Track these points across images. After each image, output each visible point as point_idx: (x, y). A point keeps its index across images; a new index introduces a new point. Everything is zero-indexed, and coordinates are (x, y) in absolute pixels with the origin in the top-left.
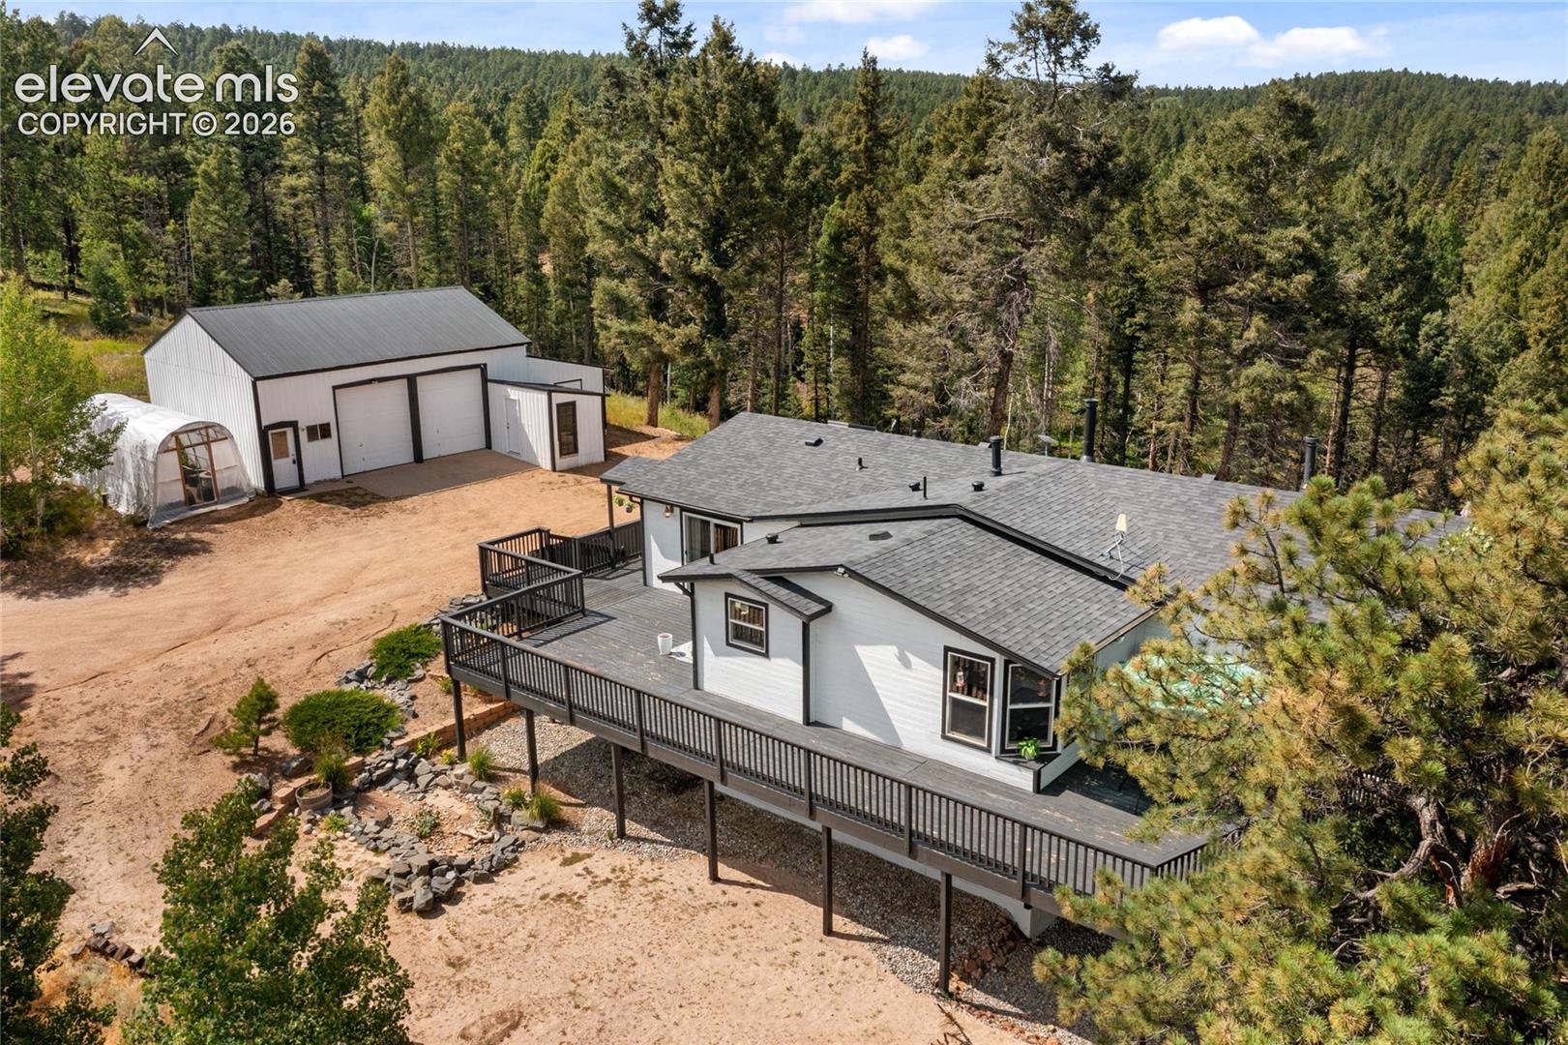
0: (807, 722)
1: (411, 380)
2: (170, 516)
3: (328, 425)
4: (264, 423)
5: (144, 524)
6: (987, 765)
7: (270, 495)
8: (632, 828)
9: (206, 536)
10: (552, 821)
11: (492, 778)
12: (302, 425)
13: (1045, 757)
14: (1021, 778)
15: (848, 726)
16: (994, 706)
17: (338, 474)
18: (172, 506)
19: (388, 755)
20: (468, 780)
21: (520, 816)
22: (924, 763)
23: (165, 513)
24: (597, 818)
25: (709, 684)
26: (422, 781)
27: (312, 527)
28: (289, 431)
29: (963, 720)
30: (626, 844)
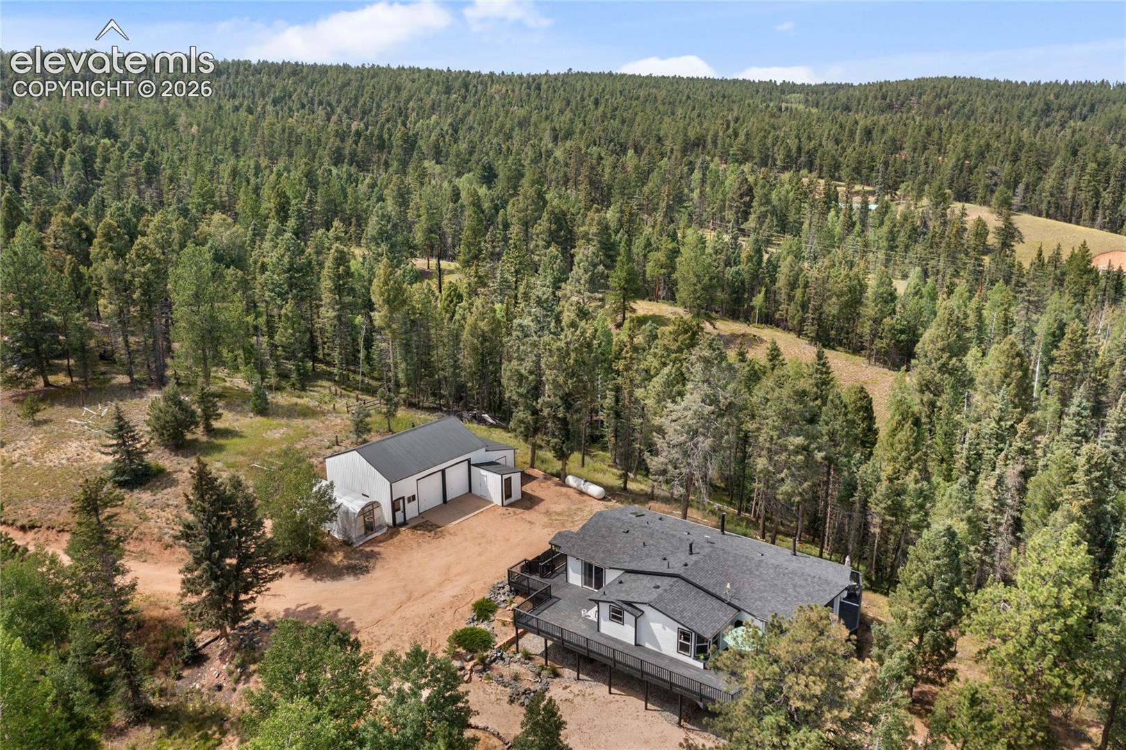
0: (636, 645)
3: (415, 495)
4: (393, 499)
5: (351, 544)
6: (691, 661)
7: (395, 527)
8: (581, 676)
9: (376, 549)
10: (556, 675)
11: (530, 659)
12: (406, 497)
13: (706, 659)
14: (700, 665)
15: (647, 645)
16: (692, 644)
17: (417, 514)
18: (360, 536)
19: (494, 651)
20: (522, 660)
21: (544, 673)
22: (672, 660)
24: (568, 673)
25: (603, 630)
26: (507, 660)
27: (419, 545)
28: (402, 501)
29: (683, 648)
30: (580, 682)
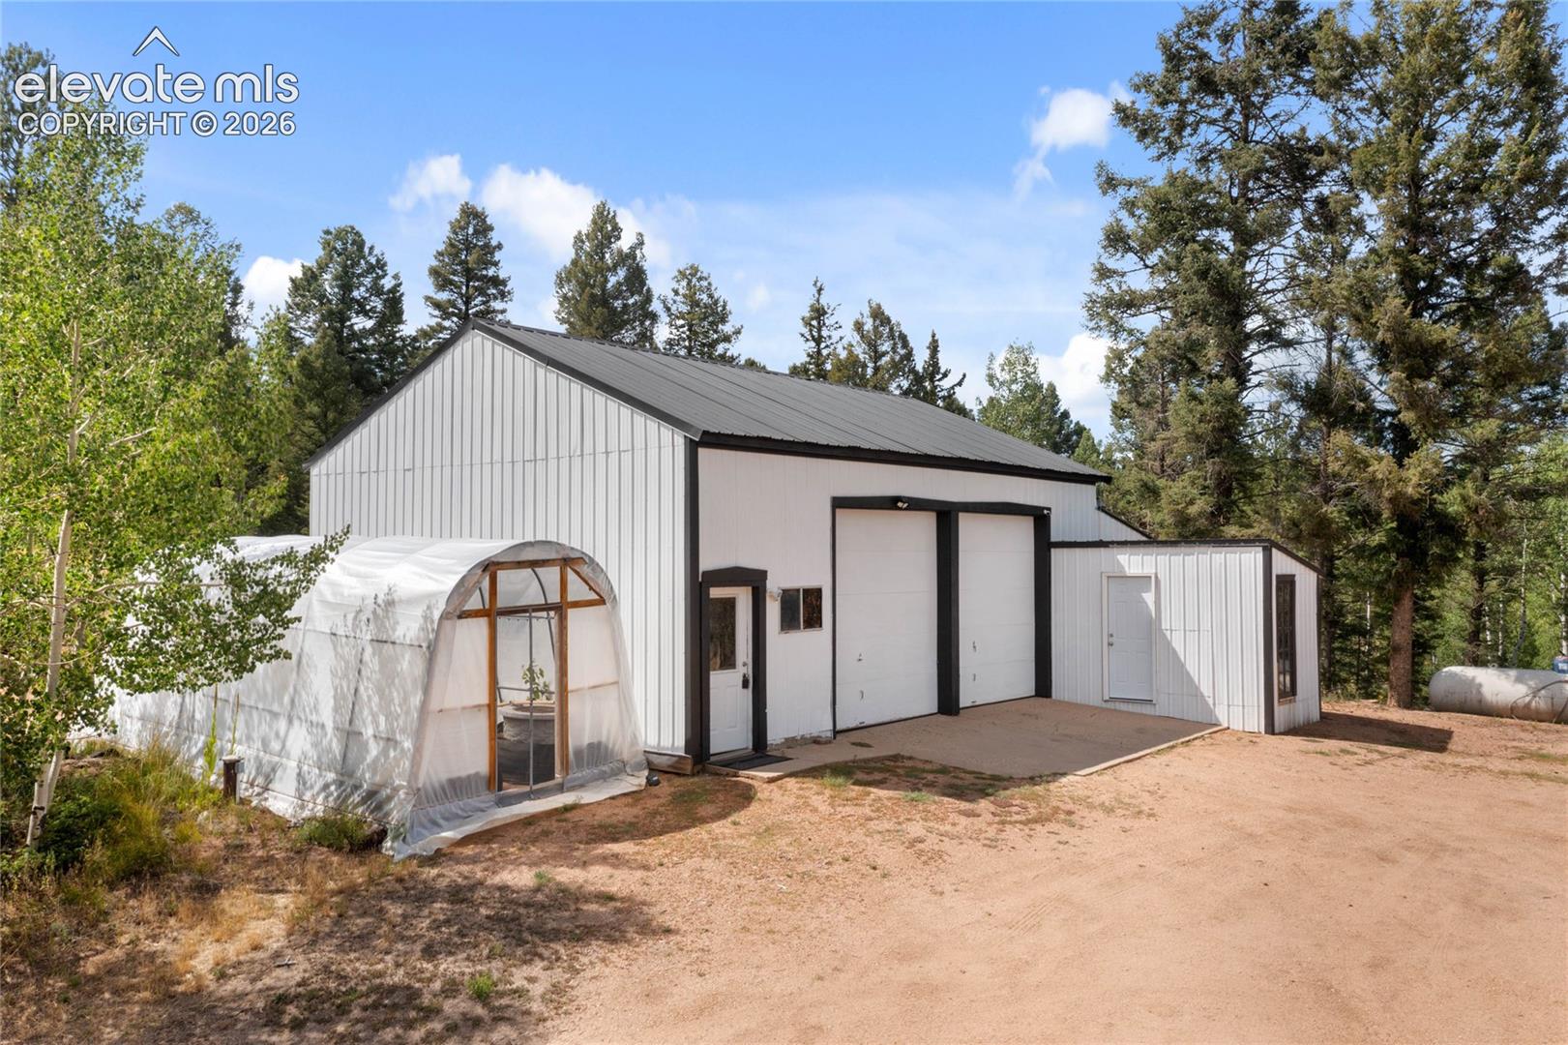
1: (946, 517)
2: (452, 819)
3: (818, 592)
4: (707, 563)
5: (374, 842)
12: (774, 585)
17: (823, 726)
18: (457, 787)
23: (436, 811)
28: (743, 597)
